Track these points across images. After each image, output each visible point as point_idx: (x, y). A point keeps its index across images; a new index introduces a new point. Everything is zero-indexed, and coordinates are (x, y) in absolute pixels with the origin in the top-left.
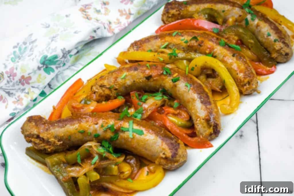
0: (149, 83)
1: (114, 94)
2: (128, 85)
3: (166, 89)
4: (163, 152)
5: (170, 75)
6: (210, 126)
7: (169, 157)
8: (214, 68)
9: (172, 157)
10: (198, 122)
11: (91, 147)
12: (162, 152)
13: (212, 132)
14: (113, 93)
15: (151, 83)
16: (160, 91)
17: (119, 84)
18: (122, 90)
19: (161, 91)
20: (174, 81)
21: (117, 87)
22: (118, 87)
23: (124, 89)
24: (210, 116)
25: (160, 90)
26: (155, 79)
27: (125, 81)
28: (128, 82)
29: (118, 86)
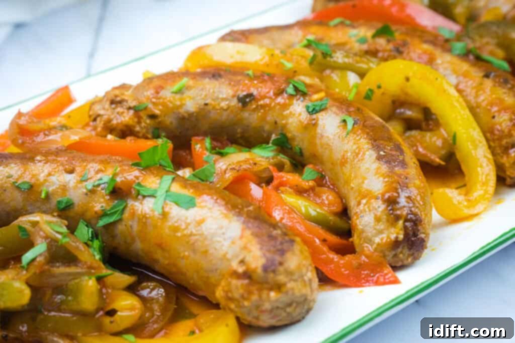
0: (246, 114)
1: (144, 131)
2: (187, 112)
3: (289, 135)
4: (240, 258)
5: (304, 94)
6: (398, 218)
7: (254, 271)
8: (429, 105)
9: (265, 269)
10: (361, 207)
11: (35, 224)
12: (237, 256)
13: (401, 237)
14: (143, 124)
15: (252, 118)
16: (271, 142)
17: (164, 105)
18: (171, 123)
19: (274, 140)
20: (310, 110)
21: (157, 112)
22: (160, 110)
23: (175, 122)
24: (400, 191)
25: (274, 137)
26: (261, 102)
27: (181, 100)
28: (190, 105)
29: (161, 107)
